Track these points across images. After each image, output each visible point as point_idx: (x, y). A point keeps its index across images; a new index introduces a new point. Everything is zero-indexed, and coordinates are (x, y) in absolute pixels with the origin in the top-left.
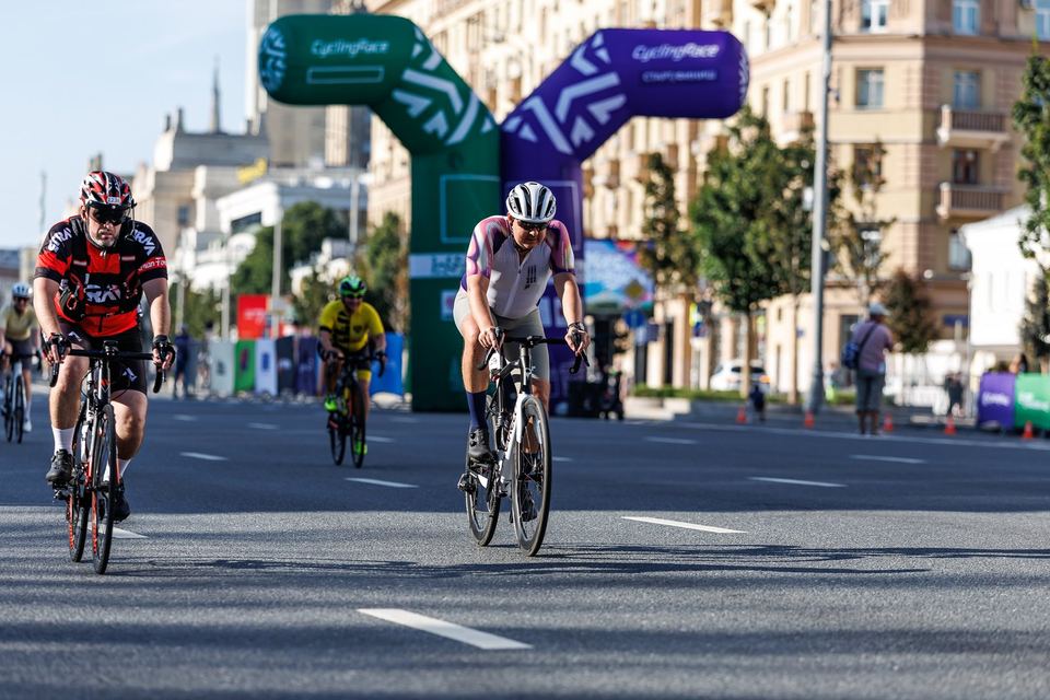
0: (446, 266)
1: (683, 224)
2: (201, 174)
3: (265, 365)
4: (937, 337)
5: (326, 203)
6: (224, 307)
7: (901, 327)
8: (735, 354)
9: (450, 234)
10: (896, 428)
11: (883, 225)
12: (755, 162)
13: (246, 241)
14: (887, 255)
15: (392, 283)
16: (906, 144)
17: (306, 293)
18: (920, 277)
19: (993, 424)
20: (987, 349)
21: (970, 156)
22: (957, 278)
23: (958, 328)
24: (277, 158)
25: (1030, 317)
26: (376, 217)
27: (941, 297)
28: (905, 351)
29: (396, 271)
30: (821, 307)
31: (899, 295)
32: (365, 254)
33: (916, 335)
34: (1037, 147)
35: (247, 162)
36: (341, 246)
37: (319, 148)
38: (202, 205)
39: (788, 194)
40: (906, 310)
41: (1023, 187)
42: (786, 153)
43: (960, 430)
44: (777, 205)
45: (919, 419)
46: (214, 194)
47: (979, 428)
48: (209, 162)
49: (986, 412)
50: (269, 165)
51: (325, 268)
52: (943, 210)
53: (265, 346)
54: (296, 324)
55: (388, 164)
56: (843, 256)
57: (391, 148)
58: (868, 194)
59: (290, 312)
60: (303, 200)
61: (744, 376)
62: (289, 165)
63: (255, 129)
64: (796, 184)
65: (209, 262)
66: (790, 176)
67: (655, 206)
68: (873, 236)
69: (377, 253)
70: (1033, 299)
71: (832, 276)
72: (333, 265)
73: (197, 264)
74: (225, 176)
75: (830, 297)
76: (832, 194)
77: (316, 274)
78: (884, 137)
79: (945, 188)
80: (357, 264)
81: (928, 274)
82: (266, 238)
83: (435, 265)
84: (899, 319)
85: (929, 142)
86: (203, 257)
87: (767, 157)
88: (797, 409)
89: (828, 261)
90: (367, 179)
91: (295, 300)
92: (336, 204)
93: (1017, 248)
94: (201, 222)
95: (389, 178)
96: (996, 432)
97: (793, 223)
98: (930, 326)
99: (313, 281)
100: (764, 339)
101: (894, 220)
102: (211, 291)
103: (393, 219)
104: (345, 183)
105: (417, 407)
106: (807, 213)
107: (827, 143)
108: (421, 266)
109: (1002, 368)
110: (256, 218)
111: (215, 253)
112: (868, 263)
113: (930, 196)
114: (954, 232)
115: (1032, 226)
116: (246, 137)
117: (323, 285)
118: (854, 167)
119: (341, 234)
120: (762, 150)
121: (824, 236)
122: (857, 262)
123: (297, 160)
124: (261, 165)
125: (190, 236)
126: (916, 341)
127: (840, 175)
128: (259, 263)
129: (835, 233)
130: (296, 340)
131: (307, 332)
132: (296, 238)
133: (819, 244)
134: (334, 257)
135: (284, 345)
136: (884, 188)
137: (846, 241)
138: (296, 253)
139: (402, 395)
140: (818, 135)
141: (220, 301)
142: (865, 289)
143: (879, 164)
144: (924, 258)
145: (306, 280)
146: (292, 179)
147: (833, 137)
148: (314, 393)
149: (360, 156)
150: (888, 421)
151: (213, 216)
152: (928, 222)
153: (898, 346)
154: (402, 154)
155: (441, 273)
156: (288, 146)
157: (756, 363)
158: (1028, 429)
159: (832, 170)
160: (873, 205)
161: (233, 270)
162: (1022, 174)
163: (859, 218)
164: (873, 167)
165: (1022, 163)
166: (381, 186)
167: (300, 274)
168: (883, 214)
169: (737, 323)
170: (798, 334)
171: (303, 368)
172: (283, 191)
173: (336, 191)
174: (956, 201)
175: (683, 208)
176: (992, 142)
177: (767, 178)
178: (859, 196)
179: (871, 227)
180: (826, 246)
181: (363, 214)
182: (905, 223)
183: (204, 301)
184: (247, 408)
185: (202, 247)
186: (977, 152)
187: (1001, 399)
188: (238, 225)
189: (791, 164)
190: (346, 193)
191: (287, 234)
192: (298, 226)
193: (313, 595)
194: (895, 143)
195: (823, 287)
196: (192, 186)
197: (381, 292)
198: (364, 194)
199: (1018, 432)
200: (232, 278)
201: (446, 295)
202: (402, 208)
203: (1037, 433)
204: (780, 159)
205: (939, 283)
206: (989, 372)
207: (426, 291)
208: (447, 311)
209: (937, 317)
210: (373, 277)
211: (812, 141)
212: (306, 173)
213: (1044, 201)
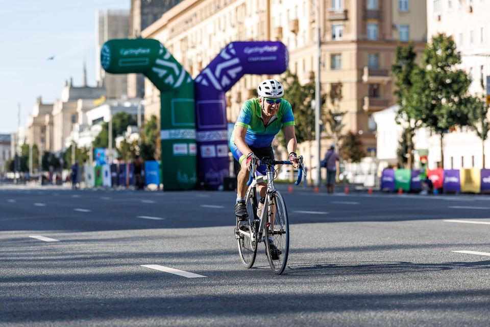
0: (175, 134)
2: (80, 102)
3: (106, 175)
4: (364, 156)
5: (129, 112)
6: (90, 154)
7: (351, 153)
9: (176, 121)
10: (349, 192)
11: (342, 114)
12: (292, 92)
13: (98, 128)
14: (344, 126)
15: (154, 142)
16: (351, 82)
17: (122, 147)
18: (358, 133)
19: (386, 189)
20: (384, 160)
21: (375, 87)
22: (372, 134)
23: (373, 153)
24: (109, 95)
25: (400, 147)
26: (148, 117)
27: (366, 141)
28: (353, 162)
29: (156, 137)
30: (320, 147)
31: (349, 141)
32: (144, 130)
33: (357, 156)
34: (401, 82)
35: (98, 97)
36: (135, 128)
37: (125, 91)
38: (81, 115)
39: (305, 103)
40: (353, 146)
41: (396, 98)
42: (304, 87)
43: (374, 191)
44: (302, 107)
45: (359, 188)
46: (85, 110)
47: (382, 191)
48: (83, 98)
49: (384, 184)
50: (106, 98)
51: (129, 137)
52: (366, 107)
53: (106, 168)
54: (119, 159)
55: (152, 97)
56: (328, 126)
57: (153, 90)
58: (336, 102)
59: (116, 154)
60: (120, 111)
61: (291, 174)
62: (113, 98)
63: (101, 85)
64: (308, 99)
65: (84, 136)
66: (306, 96)
68: (338, 118)
69: (148, 131)
70: (401, 140)
71: (324, 134)
72: (132, 136)
73: (80, 137)
74: (89, 103)
75: (323, 142)
76: (323, 102)
77: (125, 140)
78: (342, 80)
79: (366, 100)
80: (141, 135)
81: (361, 132)
82: (106, 126)
83: (170, 134)
84: (350, 150)
85: (360, 82)
86: (82, 134)
87: (297, 89)
88: (312, 186)
89: (322, 129)
90: (144, 102)
91: (118, 150)
92: (132, 112)
93: (394, 122)
94: (80, 121)
95: (152, 102)
96: (388, 192)
97: (308, 113)
98: (362, 152)
99: (124, 143)
101: (347, 112)
102: (85, 148)
103: (154, 117)
104: (135, 104)
105: (166, 189)
106: (313, 111)
107: (320, 84)
108: (165, 135)
109: (390, 167)
110: (102, 119)
111: (86, 133)
112: (337, 128)
113: (360, 102)
114: (370, 116)
115: (400, 112)
116: (97, 88)
117: (128, 144)
118: (331, 92)
119: (134, 124)
120: (295, 86)
121: (320, 118)
122: (333, 129)
123: (117, 95)
124: (103, 99)
125: (77, 127)
126: (356, 157)
127: (325, 95)
128: (103, 136)
129: (324, 117)
130: (118, 165)
131: (122, 162)
132: (118, 126)
133: (318, 122)
134: (133, 132)
135: (113, 167)
136: (343, 100)
137: (329, 120)
138: (117, 132)
139: (159, 184)
140: (317, 80)
141: (89, 151)
142: (336, 139)
143: (340, 91)
144: (360, 125)
145: (122, 142)
146: (115, 103)
147: (323, 80)
148: (125, 185)
149: (141, 94)
150: (346, 189)
151: (85, 118)
152: (360, 113)
153: (350, 160)
154: (157, 92)
155: (173, 137)
156: (113, 91)
158: (400, 189)
159: (322, 93)
160: (338, 106)
161: (94, 139)
162: (396, 92)
163: (333, 112)
164: (338, 92)
165: (395, 88)
166: (149, 105)
167: (119, 140)
168: (342, 110)
170: (312, 157)
171: (121, 176)
172: (112, 108)
173: (133, 108)
174: (371, 104)
176: (383, 81)
177: (297, 97)
178: (333, 103)
179: (338, 115)
180: (321, 122)
181: (143, 116)
182: (351, 113)
183: (83, 151)
184: (99, 192)
185: (81, 130)
186: (378, 85)
187: (390, 179)
188: (95, 122)
189: (307, 92)
190: (136, 108)
191: (114, 125)
192: (118, 122)
193: (123, 261)
194: (346, 82)
195: (320, 138)
196: (76, 107)
197: (150, 146)
198: (143, 108)
199: (396, 192)
200: (93, 142)
201: (175, 146)
202: (158, 114)
203: (404, 192)
204: (302, 90)
205: (365, 136)
206: (385, 169)
207: (167, 145)
208: (176, 152)
209: (365, 149)
210: (147, 140)
211: (314, 82)
212: (121, 101)
213: (404, 102)
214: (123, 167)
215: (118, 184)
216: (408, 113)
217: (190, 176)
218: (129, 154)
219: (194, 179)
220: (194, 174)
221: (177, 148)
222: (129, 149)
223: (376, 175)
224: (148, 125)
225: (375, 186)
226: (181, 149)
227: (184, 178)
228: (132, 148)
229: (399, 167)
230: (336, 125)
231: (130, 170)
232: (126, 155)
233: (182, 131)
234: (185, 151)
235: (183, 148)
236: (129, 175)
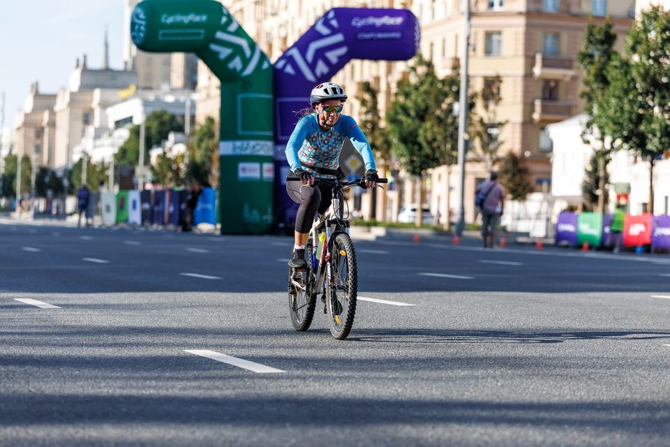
0: (241, 148)
1: (383, 124)
2: (97, 93)
3: (134, 206)
4: (532, 191)
5: (171, 111)
6: (110, 173)
7: (511, 185)
8: (413, 201)
9: (244, 129)
10: (507, 245)
11: (500, 125)
12: (423, 89)
13: (124, 134)
14: (502, 143)
15: (210, 159)
16: (515, 76)
17: (159, 164)
18: (523, 155)
19: (564, 243)
20: (562, 198)
21: (552, 84)
22: (544, 156)
23: (545, 186)
24: (142, 84)
25: (588, 179)
26: (201, 119)
27: (536, 168)
28: (513, 199)
29: (212, 151)
30: (464, 173)
31: (510, 166)
32: (195, 140)
33: (520, 190)
34: (591, 78)
35: (125, 87)
36: (180, 136)
37: (167, 78)
38: (97, 112)
39: (444, 106)
40: (514, 175)
41: (583, 102)
42: (443, 82)
43: (546, 246)
44: (438, 112)
45: (521, 239)
46: (104, 105)
47: (557, 245)
48: (102, 86)
49: (560, 236)
50: (138, 88)
51: (170, 149)
52: (536, 116)
53: (134, 196)
54: (153, 182)
55: (208, 88)
56: (477, 143)
57: (210, 78)
58: (492, 106)
59: (149, 175)
60: (158, 109)
61: (418, 214)
62: (149, 88)
63: (130, 67)
64: (449, 100)
65: (101, 146)
66: (446, 95)
67: (366, 113)
68: (494, 131)
69: (201, 140)
70: (590, 168)
71: (470, 155)
72: (175, 147)
73: (95, 147)
74: (112, 95)
75: (469, 167)
76: (470, 106)
77: (165, 153)
78: (502, 72)
79: (538, 103)
80: (190, 147)
81: (527, 154)
82: (136, 132)
83: (235, 148)
84: (510, 180)
85: (528, 75)
86: (98, 142)
87: (432, 84)
88: (449, 234)
89: (468, 146)
90: (196, 96)
91: (152, 168)
92: (177, 111)
93: (580, 140)
94: (97, 122)
95: (208, 96)
96: (567, 247)
97: (447, 124)
98: (528, 184)
99: (163, 157)
100: (430, 192)
101: (507, 122)
102: (103, 163)
103: (210, 120)
104: (182, 99)
105: (224, 232)
106: (455, 118)
107: (468, 78)
108: (226, 148)
109: (571, 209)
110: (130, 120)
111: (105, 140)
112: (492, 147)
113: (528, 107)
114: (543, 129)
115: (589, 125)
116: (125, 72)
117: (169, 160)
118: (484, 91)
119: (179, 129)
120: (429, 79)
121: (466, 131)
122: (485, 147)
123: (154, 85)
124: (133, 88)
125: (91, 130)
126: (520, 193)
127: (475, 95)
128: (131, 146)
129: (472, 129)
130: (153, 192)
131: (159, 188)
132: (154, 132)
133: (462, 136)
134: (176, 143)
135: (145, 195)
136: (502, 103)
137: (479, 134)
138: (153, 140)
139: (215, 224)
140: (462, 72)
141: (108, 168)
142: (490, 163)
143: (499, 89)
144: (525, 144)
145: (159, 156)
146: (151, 96)
147: (471, 72)
148: (163, 224)
149: (191, 83)
150: (503, 240)
151: (104, 118)
152: (527, 123)
153: (510, 196)
154: (216, 82)
155: (238, 152)
156: (149, 77)
157: (425, 206)
158: (586, 245)
159: (471, 92)
160: (494, 112)
161: (116, 150)
162: (583, 95)
163: (486, 121)
164: (495, 90)
165: (582, 88)
166: (204, 101)
167: (155, 153)
168: (500, 119)
169: (414, 182)
170: (450, 189)
171: (156, 209)
172: (146, 104)
173: (178, 104)
174: (544, 110)
175: (382, 114)
176: (565, 76)
177: (432, 97)
178: (486, 107)
179: (493, 126)
180: (466, 137)
181: (193, 118)
182: (513, 124)
183: (98, 169)
184: (122, 231)
185: (98, 136)
186: (557, 81)
187: (569, 228)
188: (119, 124)
189: (446, 89)
190: (183, 105)
191: (148, 129)
192: (155, 125)
194: (508, 76)
195: (465, 161)
196: (91, 101)
197: (203, 164)
198: (193, 106)
199: (579, 247)
200: (115, 156)
201: (241, 165)
202: (216, 115)
203: (591, 248)
204: (440, 86)
205: (534, 159)
206: (563, 212)
207: (229, 164)
208: (241, 175)
209: (533, 179)
210: (199, 156)
211: (459, 74)
212: (160, 93)
213: (596, 110)
214: (159, 197)
215: (152, 222)
216: (601, 128)
217: (262, 213)
218: (170, 175)
219: (269, 218)
220: (270, 210)
221: (244, 170)
222: (170, 168)
223: (548, 220)
224: (201, 130)
225: (546, 237)
226: (250, 171)
227: (252, 216)
228: (174, 167)
229: (585, 209)
230: (489, 141)
231: (171, 200)
232: (165, 176)
233: (252, 143)
234: (257, 175)
235: (253, 170)
236: (169, 208)
